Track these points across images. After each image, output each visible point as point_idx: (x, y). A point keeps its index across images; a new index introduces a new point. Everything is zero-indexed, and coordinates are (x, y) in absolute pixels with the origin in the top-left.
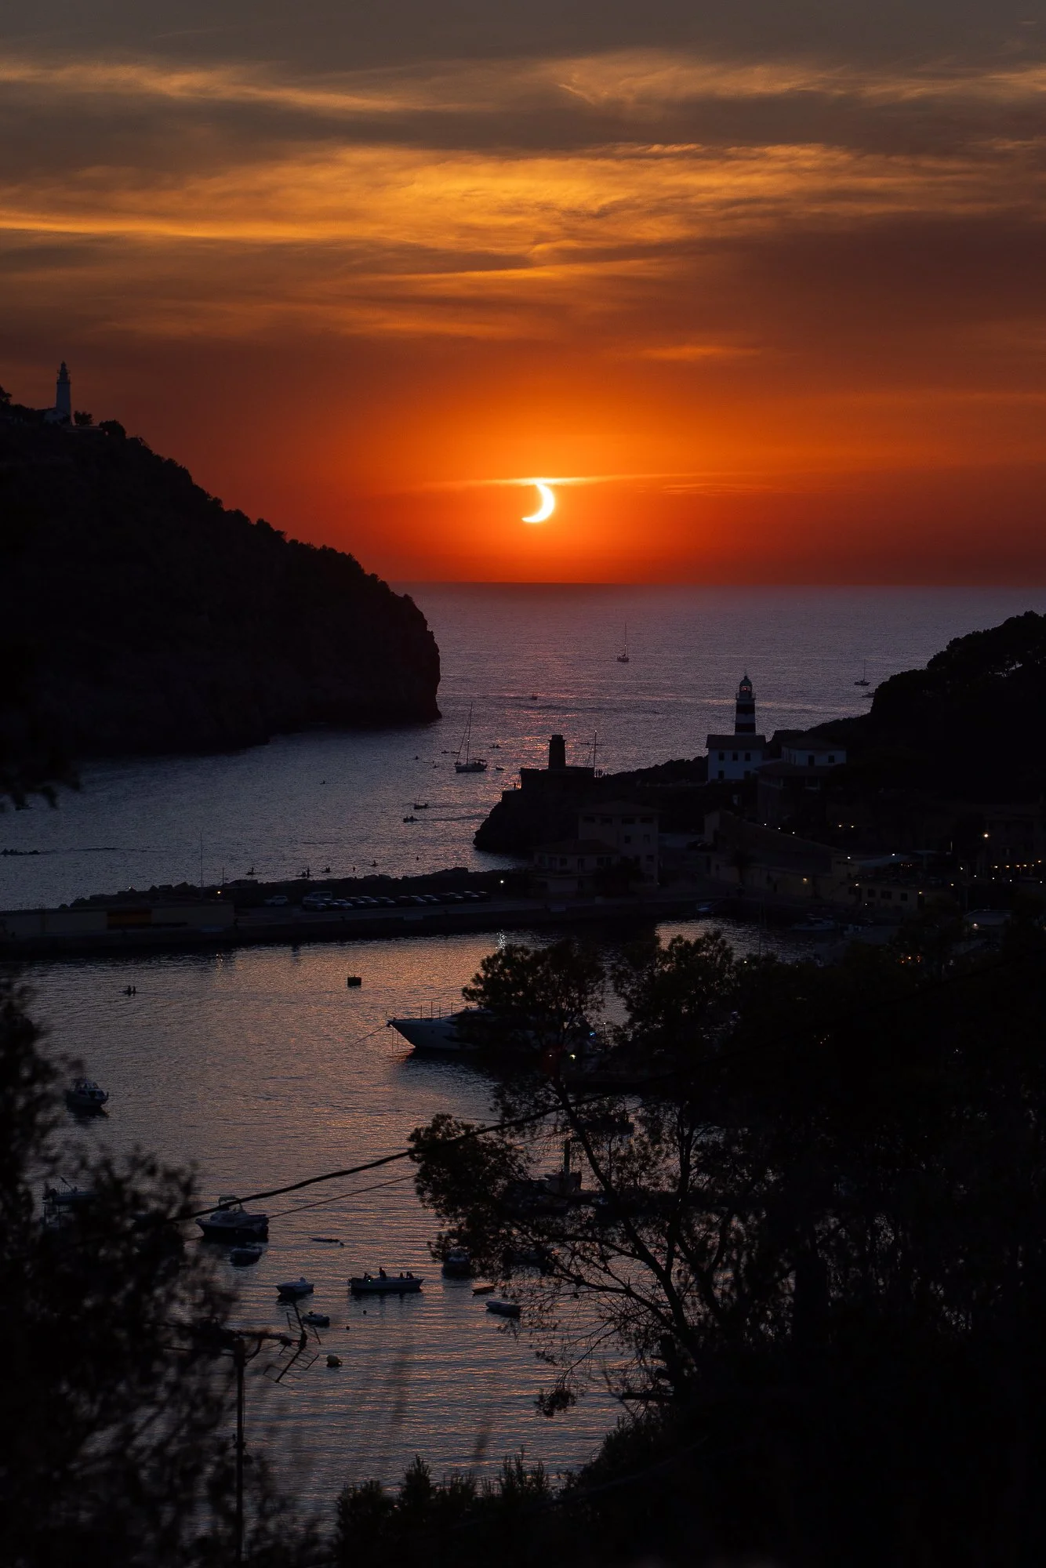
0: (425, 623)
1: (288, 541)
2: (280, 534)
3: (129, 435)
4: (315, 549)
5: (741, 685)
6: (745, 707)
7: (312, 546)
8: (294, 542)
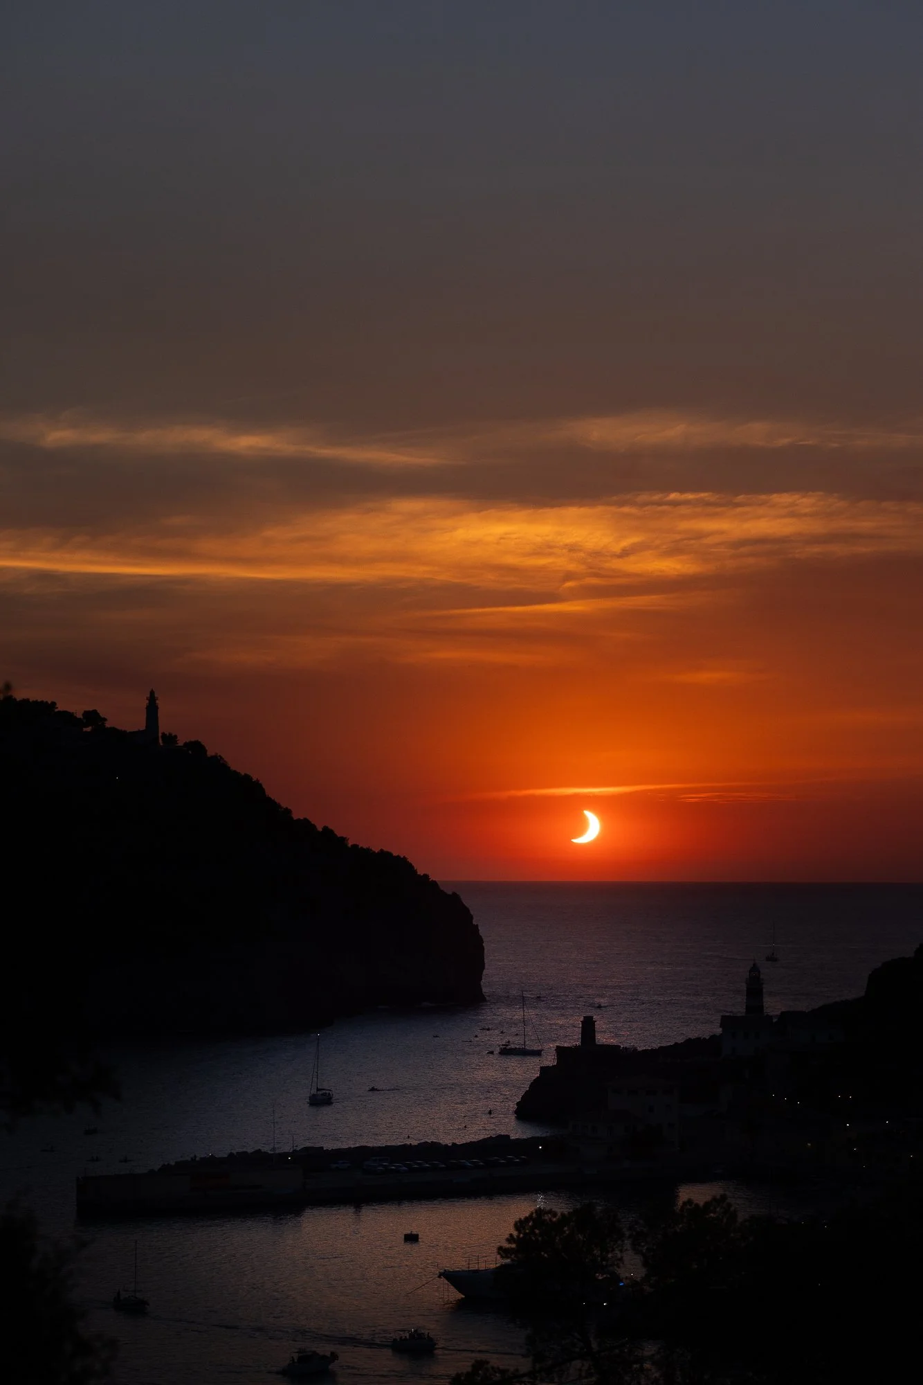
0: (472, 917)
1: (349, 845)
2: (343, 840)
3: (209, 754)
4: (374, 852)
5: (750, 972)
6: (755, 990)
7: (371, 850)
8: (355, 846)
